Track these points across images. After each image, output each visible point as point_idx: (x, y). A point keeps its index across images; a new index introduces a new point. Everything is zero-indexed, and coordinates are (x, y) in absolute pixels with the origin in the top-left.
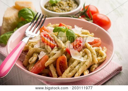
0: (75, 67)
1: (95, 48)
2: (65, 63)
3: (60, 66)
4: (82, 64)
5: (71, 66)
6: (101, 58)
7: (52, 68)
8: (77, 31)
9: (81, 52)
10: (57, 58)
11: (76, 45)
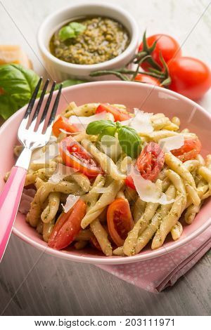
0: (150, 221)
1: (189, 164)
2: (125, 215)
3: (115, 222)
4: (164, 210)
5: (141, 219)
7: (98, 231)
8: (141, 124)
9: (159, 181)
10: (108, 206)
11: (146, 166)
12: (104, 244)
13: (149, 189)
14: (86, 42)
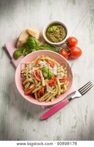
0: (47, 96)
3: (40, 93)
4: (51, 94)
6: (63, 90)
7: (36, 95)
9: (53, 87)
10: (39, 90)
11: (51, 83)
12: (36, 97)
13: (50, 88)
14: (55, 33)
